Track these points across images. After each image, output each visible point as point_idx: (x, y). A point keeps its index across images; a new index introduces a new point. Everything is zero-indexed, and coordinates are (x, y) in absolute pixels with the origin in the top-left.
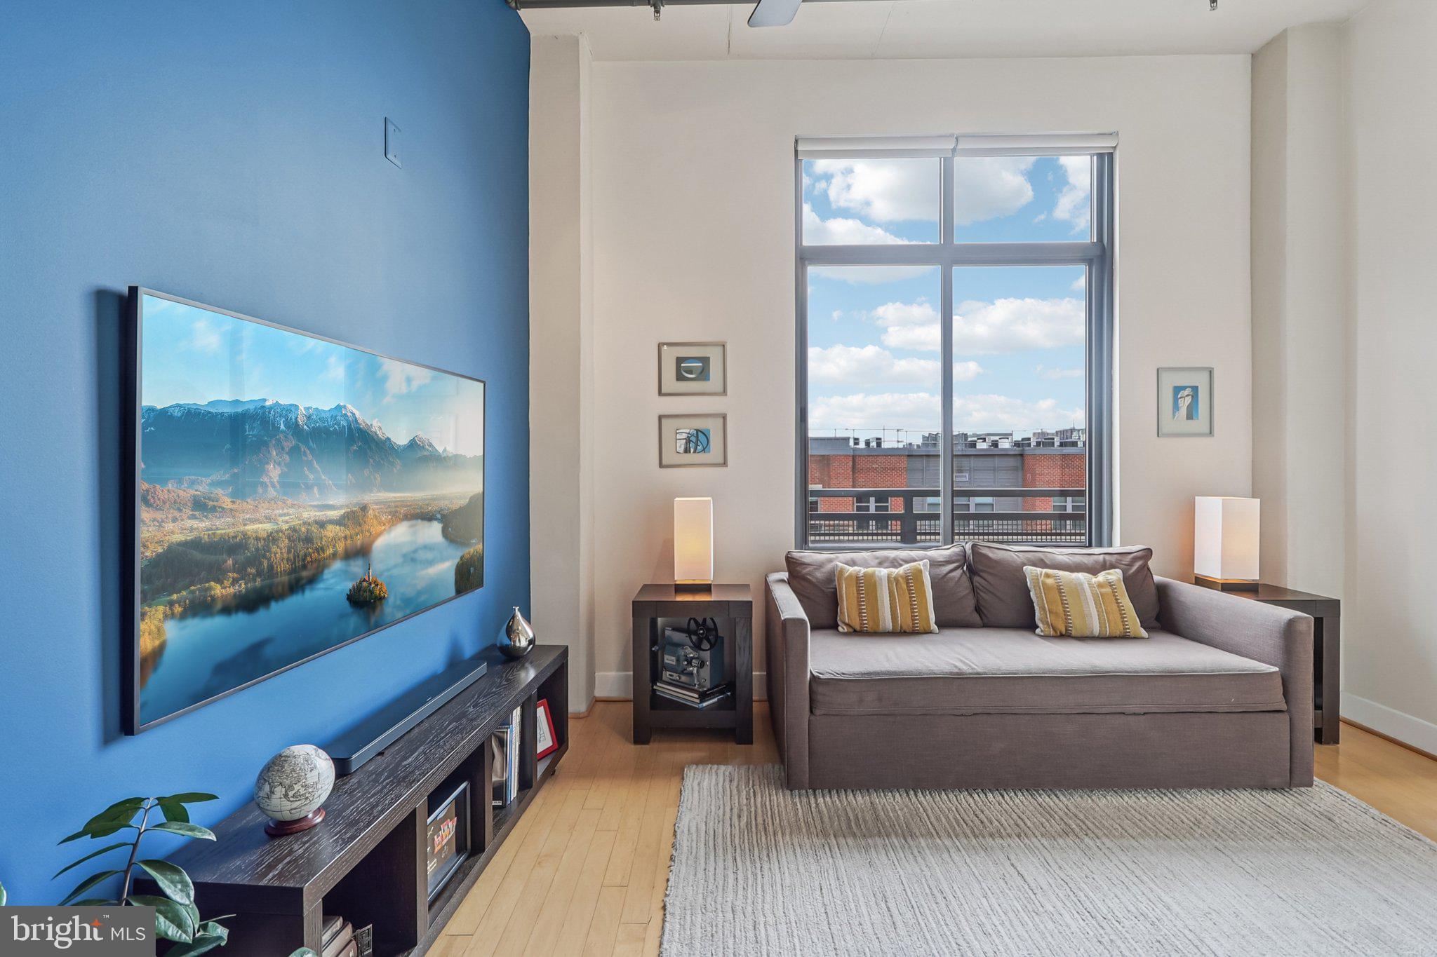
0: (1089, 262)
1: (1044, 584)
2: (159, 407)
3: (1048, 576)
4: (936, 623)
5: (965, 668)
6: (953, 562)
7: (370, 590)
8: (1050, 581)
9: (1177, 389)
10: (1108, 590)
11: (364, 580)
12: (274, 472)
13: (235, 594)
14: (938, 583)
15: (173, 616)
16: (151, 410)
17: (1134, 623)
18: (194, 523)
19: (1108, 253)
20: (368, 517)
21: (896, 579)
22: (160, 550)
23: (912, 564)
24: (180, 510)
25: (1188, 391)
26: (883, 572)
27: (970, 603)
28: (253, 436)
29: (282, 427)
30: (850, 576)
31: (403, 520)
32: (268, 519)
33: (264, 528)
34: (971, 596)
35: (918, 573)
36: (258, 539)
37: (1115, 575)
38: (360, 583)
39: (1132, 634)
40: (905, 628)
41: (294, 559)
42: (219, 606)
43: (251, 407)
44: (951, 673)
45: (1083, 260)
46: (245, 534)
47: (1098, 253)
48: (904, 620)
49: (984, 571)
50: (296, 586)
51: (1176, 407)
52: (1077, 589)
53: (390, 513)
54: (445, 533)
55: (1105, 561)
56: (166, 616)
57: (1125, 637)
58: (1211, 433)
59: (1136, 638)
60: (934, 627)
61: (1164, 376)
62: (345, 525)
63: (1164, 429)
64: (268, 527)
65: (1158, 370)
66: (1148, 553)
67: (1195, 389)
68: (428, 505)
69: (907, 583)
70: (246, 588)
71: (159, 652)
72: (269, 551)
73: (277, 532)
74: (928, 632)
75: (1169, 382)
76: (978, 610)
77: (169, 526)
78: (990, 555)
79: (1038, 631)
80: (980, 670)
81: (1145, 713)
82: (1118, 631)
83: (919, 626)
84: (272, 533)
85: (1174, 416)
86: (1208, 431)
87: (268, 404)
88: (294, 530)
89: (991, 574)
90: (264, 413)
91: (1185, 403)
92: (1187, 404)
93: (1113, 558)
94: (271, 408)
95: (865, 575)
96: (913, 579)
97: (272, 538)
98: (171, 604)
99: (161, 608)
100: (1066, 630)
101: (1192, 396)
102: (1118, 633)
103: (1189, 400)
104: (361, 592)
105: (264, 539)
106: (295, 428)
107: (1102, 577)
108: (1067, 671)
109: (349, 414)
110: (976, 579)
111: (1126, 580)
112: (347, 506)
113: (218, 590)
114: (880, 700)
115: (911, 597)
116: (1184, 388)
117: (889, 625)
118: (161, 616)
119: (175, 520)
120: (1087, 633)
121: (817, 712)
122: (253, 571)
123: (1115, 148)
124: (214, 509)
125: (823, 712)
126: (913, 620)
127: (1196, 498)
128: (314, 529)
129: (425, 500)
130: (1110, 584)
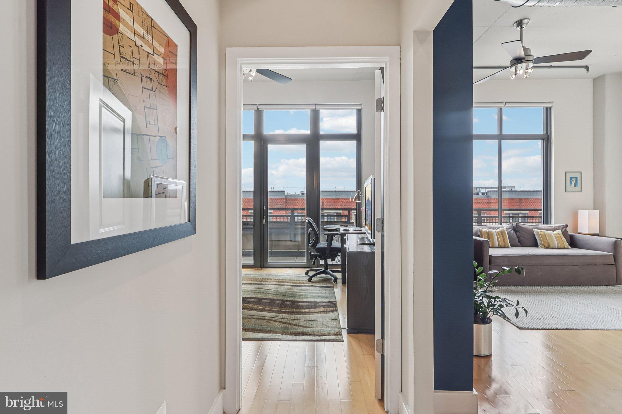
0: (543, 140)
1: (540, 234)
3: (541, 232)
4: (510, 245)
5: (530, 254)
6: (511, 228)
8: (542, 233)
9: (571, 178)
10: (558, 235)
14: (509, 233)
17: (567, 245)
19: (550, 137)
21: (498, 232)
23: (502, 228)
25: (574, 179)
26: (494, 231)
27: (517, 240)
30: (484, 231)
34: (517, 238)
35: (504, 231)
37: (560, 231)
39: (567, 247)
40: (502, 246)
44: (527, 255)
45: (541, 139)
47: (546, 137)
48: (501, 243)
49: (521, 231)
51: (571, 183)
52: (550, 235)
55: (555, 228)
57: (564, 248)
58: (581, 191)
59: (568, 248)
60: (510, 246)
61: (567, 174)
63: (567, 190)
65: (565, 172)
66: (567, 226)
67: (576, 178)
69: (502, 234)
74: (508, 247)
75: (569, 176)
76: (519, 242)
78: (522, 226)
79: (539, 247)
80: (534, 254)
81: (578, 265)
82: (563, 246)
83: (506, 246)
85: (570, 186)
86: (580, 190)
89: (523, 232)
91: (573, 182)
92: (574, 183)
93: (557, 227)
95: (489, 231)
96: (502, 232)
100: (548, 246)
101: (576, 180)
102: (563, 247)
103: (575, 181)
107: (556, 232)
108: (557, 254)
110: (518, 233)
111: (563, 233)
114: (509, 261)
115: (503, 238)
116: (573, 178)
117: (497, 245)
120: (554, 247)
121: (492, 265)
123: (552, 106)
125: (493, 265)
126: (504, 244)
127: (579, 210)
130: (559, 234)
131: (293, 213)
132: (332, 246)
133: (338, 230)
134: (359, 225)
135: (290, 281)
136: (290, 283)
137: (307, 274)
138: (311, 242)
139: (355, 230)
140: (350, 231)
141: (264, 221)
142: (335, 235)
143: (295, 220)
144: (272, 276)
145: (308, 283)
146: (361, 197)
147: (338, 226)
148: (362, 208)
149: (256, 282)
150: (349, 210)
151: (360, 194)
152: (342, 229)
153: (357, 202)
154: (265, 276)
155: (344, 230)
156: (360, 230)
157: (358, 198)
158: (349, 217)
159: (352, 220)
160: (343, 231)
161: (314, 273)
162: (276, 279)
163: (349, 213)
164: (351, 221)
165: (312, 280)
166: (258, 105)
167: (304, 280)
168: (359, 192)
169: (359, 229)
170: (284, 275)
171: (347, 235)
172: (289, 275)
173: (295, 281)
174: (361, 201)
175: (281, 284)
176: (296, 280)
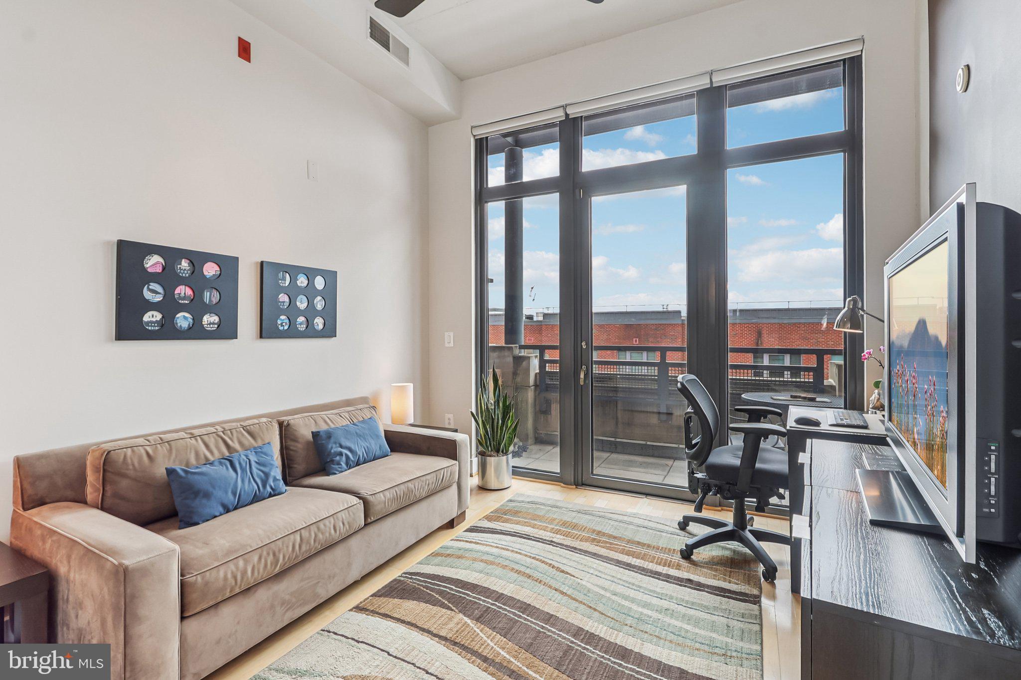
131: (663, 357)
132: (758, 465)
133: (781, 414)
134: (855, 403)
135: (629, 547)
136: (628, 553)
137: (683, 525)
138: (694, 442)
139: (840, 422)
140: (824, 427)
141: (582, 376)
142: (766, 433)
143: (668, 373)
144: (590, 517)
145: (678, 567)
146: (862, 316)
147: (782, 397)
148: (866, 351)
149: (541, 532)
150: (820, 354)
151: (860, 305)
152: (795, 412)
153: (845, 333)
154: (574, 514)
155: (801, 421)
156: (861, 423)
157: (854, 319)
158: (819, 371)
159: (830, 380)
160: (794, 424)
161: (707, 531)
162: (594, 531)
163: (821, 362)
164: (826, 383)
165: (692, 554)
166: (566, 107)
167: (670, 550)
168: (855, 301)
169: (853, 417)
170: (620, 518)
171: (809, 441)
172: (636, 521)
173: (644, 551)
174: (863, 331)
175: (603, 552)
176: (649, 546)
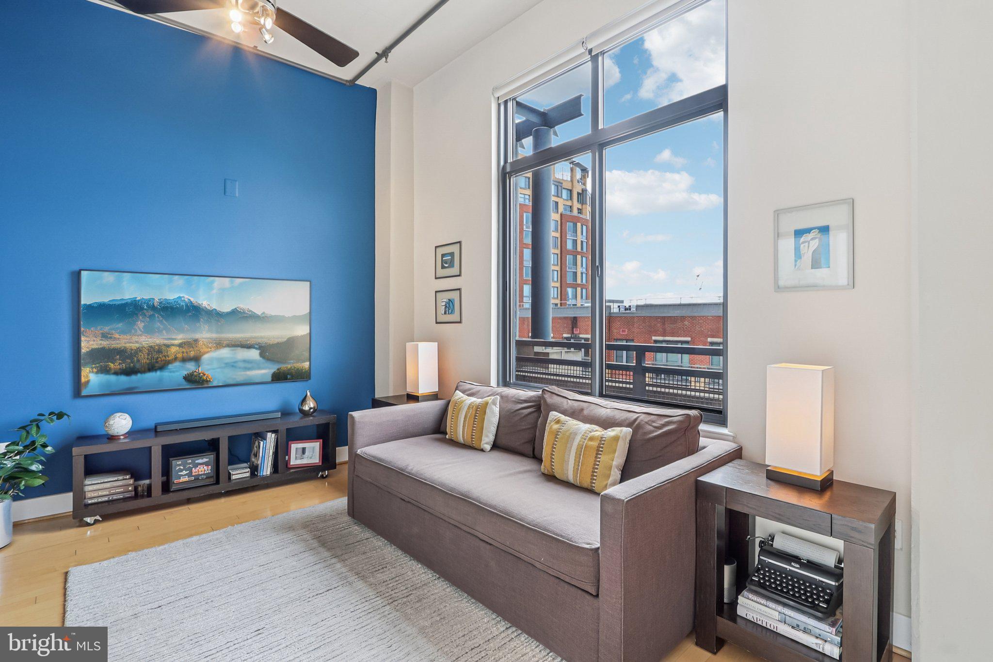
2: (88, 304)
7: (199, 377)
11: (195, 371)
12: (140, 325)
13: (120, 369)
15: (93, 372)
16: (85, 305)
18: (102, 342)
20: (198, 345)
22: (88, 350)
24: (96, 337)
28: (130, 311)
29: (145, 307)
31: (225, 347)
32: (137, 342)
33: (134, 346)
36: (132, 350)
38: (193, 372)
41: (151, 359)
42: (113, 371)
43: (129, 301)
46: (125, 347)
50: (151, 368)
53: (216, 343)
54: (261, 355)
56: (90, 372)
62: (182, 347)
64: (137, 345)
68: (247, 340)
70: (126, 367)
71: (88, 382)
72: (137, 354)
73: (142, 348)
77: (92, 343)
82: (586, 483)
84: (139, 348)
87: (137, 299)
88: (151, 347)
90: (136, 303)
94: (139, 301)
97: (139, 350)
98: (92, 368)
99: (88, 369)
104: (193, 377)
105: (135, 350)
106: (153, 308)
109: (186, 300)
112: (184, 339)
113: (112, 365)
118: (88, 371)
119: (94, 341)
122: (129, 361)
124: (111, 338)
128: (163, 348)
129: (246, 338)
